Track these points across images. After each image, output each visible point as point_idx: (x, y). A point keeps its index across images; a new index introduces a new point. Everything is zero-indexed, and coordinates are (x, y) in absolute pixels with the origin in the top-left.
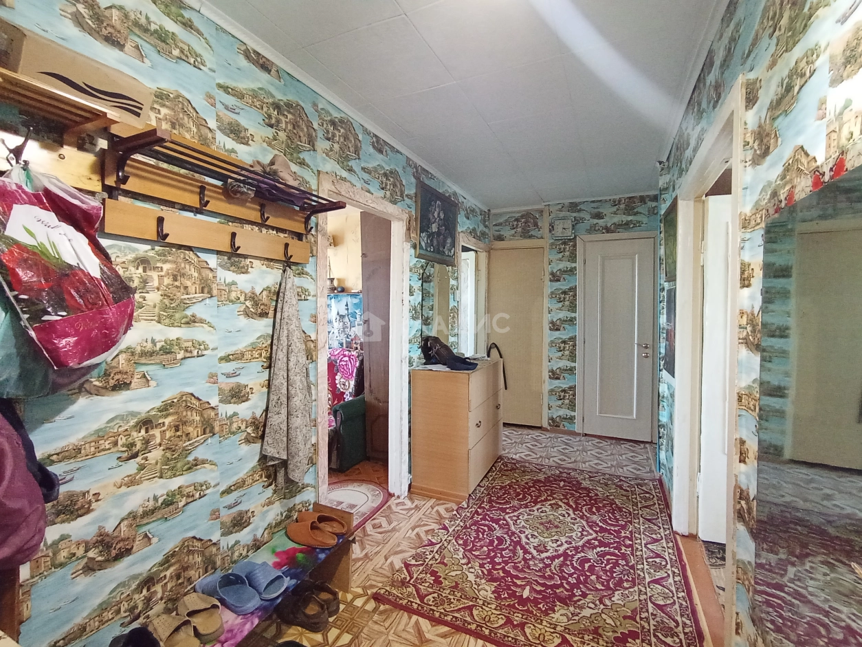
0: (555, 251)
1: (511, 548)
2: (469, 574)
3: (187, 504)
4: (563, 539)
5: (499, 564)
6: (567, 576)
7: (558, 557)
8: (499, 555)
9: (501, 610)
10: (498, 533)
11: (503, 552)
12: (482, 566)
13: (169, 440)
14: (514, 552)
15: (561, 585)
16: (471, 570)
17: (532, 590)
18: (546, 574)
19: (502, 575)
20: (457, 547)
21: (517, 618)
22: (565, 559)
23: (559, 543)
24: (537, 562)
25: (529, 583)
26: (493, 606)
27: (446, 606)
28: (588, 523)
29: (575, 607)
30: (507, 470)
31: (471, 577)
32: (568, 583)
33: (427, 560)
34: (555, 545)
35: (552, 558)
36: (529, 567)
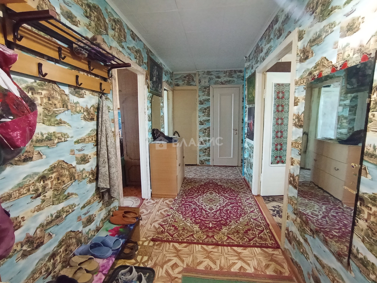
0: (201, 92)
1: (200, 211)
2: (187, 223)
3: (67, 216)
4: (218, 204)
5: (198, 217)
6: (223, 216)
7: (218, 211)
8: (196, 214)
9: (204, 233)
10: (193, 206)
11: (198, 213)
12: (191, 219)
13: (55, 185)
14: (201, 212)
15: (222, 220)
16: (188, 222)
17: (212, 224)
18: (216, 217)
19: (200, 221)
20: (179, 214)
21: (210, 234)
22: (221, 211)
23: (217, 206)
24: (211, 214)
25: (211, 222)
26: (201, 232)
27: (182, 236)
28: (224, 197)
29: (229, 226)
30: (189, 183)
31: (189, 224)
32: (224, 219)
33: (169, 222)
34: (215, 207)
35: (216, 212)
36: (209, 216)
